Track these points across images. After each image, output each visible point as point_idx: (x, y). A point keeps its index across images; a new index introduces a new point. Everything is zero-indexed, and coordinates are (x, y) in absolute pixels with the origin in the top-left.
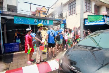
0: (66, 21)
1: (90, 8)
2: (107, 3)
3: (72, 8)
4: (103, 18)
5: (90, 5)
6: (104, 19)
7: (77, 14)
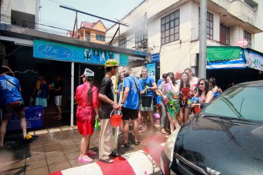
0: (158, 57)
1: (211, 30)
2: (246, 21)
3: (170, 28)
4: (241, 53)
5: (211, 23)
6: (243, 57)
7: (181, 43)
